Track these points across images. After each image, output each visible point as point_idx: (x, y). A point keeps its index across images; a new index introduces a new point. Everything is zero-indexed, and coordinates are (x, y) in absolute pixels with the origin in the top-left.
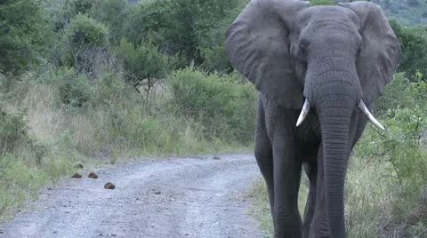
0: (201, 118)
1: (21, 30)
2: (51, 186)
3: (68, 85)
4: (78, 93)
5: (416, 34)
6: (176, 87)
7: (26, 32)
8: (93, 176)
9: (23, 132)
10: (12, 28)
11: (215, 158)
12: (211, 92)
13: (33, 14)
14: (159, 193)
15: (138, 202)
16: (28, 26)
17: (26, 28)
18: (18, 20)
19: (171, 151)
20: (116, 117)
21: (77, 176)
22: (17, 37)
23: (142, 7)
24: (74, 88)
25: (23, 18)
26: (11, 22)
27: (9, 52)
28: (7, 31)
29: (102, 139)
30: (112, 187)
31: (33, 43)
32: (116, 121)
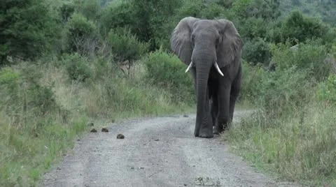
0: (169, 88)
1: (36, 27)
2: (78, 138)
3: (74, 66)
4: (81, 72)
5: (314, 22)
6: (149, 66)
7: (40, 28)
8: (105, 130)
9: (53, 100)
10: (30, 26)
11: (185, 116)
12: (175, 68)
13: (44, 15)
14: (158, 140)
15: (145, 147)
16: (41, 24)
17: (40, 26)
18: (33, 20)
19: (151, 113)
20: (110, 88)
21: (94, 131)
22: (34, 32)
23: (112, 10)
24: (78, 68)
25: (37, 18)
26: (29, 21)
27: (28, 43)
28: (26, 28)
29: (102, 105)
30: (122, 137)
31: (46, 36)
32: (111, 91)
